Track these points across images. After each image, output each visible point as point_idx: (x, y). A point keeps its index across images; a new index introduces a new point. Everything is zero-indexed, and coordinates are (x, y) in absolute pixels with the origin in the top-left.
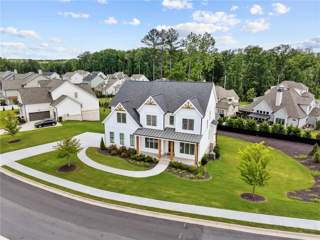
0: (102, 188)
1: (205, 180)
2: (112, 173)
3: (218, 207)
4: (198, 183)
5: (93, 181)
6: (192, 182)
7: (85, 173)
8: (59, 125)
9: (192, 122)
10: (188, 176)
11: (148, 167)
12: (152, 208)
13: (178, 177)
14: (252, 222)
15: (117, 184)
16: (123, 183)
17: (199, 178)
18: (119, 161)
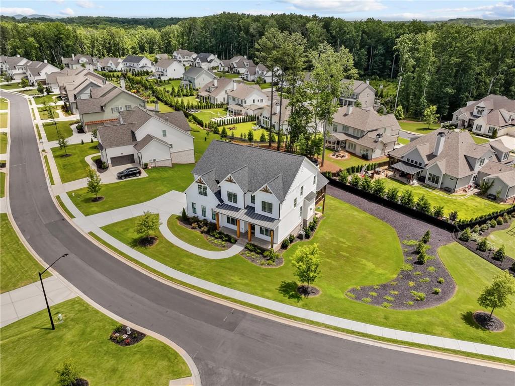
0: (175, 267)
1: (274, 267)
2: (187, 251)
4: (265, 270)
5: (169, 260)
6: (260, 268)
7: (163, 249)
9: (270, 205)
10: (259, 261)
11: (224, 247)
12: (212, 292)
13: (249, 261)
15: (190, 265)
16: (195, 264)
17: (268, 264)
18: (198, 237)
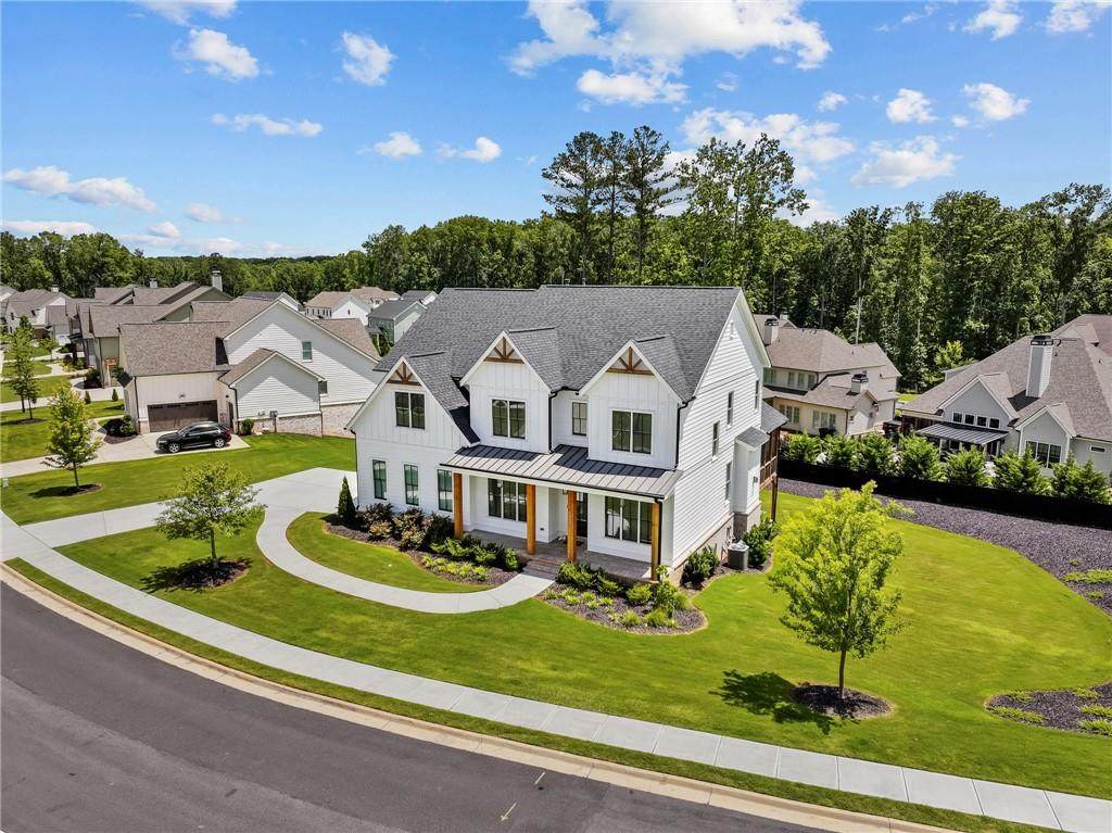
0: (294, 638)
1: (675, 634)
2: (349, 596)
3: (687, 724)
4: (644, 643)
5: (275, 618)
6: (626, 637)
7: (261, 591)
8: (237, 443)
10: (616, 616)
11: (482, 580)
12: (443, 712)
13: (581, 618)
14: (799, 785)
15: (354, 630)
16: (375, 627)
17: (653, 624)
18: (388, 559)
